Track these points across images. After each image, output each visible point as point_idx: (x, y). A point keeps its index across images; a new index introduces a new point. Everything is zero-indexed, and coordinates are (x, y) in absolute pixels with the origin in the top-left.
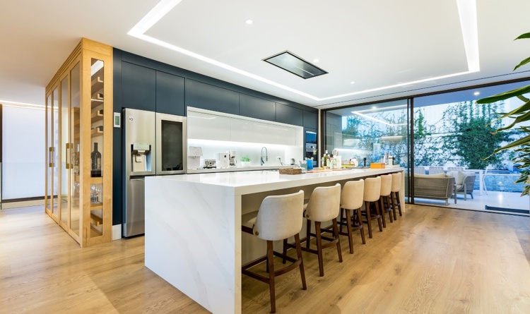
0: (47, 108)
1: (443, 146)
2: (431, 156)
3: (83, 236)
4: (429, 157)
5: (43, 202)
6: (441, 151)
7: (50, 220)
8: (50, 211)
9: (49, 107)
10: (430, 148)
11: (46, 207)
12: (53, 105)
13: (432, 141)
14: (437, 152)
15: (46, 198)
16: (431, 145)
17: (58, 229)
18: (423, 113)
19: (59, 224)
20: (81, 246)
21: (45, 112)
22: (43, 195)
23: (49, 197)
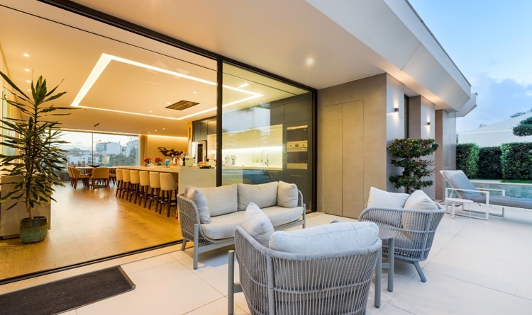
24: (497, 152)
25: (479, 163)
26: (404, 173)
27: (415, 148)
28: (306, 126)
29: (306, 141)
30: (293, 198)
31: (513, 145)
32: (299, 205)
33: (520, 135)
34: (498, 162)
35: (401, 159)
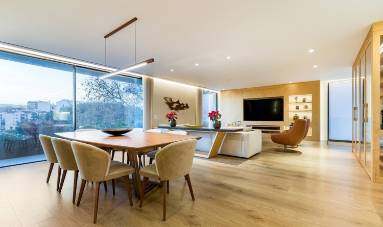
0: (353, 80)
3: (373, 173)
5: (350, 144)
7: (354, 157)
8: (354, 151)
9: (354, 78)
11: (353, 148)
12: (356, 77)
15: (353, 142)
17: (358, 164)
19: (359, 161)
20: (372, 180)
21: (352, 83)
22: (351, 140)
23: (354, 142)
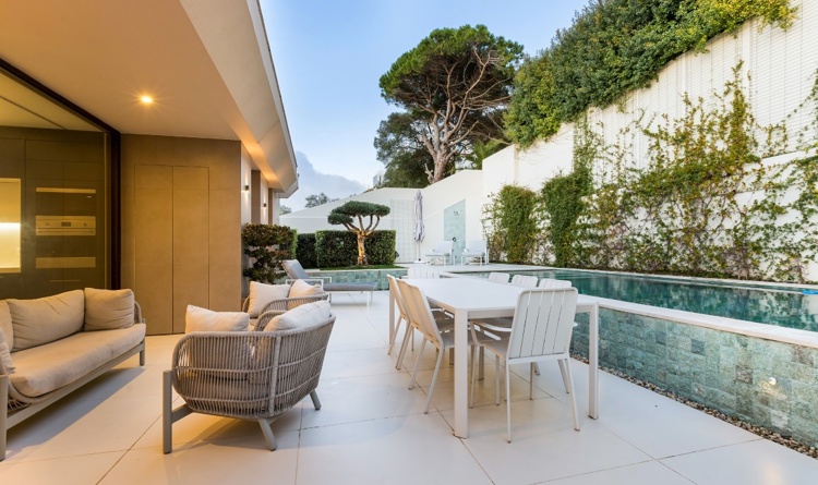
1: (804, 197)
2: (760, 235)
4: (754, 239)
6: (793, 216)
10: (757, 207)
13: (765, 181)
14: (780, 221)
16: (760, 196)
18: (745, 93)
24: (311, 238)
25: (297, 251)
26: (256, 265)
27: (275, 236)
28: (93, 191)
29: (94, 218)
30: (128, 311)
31: (326, 232)
32: (137, 320)
33: (333, 223)
34: (312, 249)
35: (255, 248)
